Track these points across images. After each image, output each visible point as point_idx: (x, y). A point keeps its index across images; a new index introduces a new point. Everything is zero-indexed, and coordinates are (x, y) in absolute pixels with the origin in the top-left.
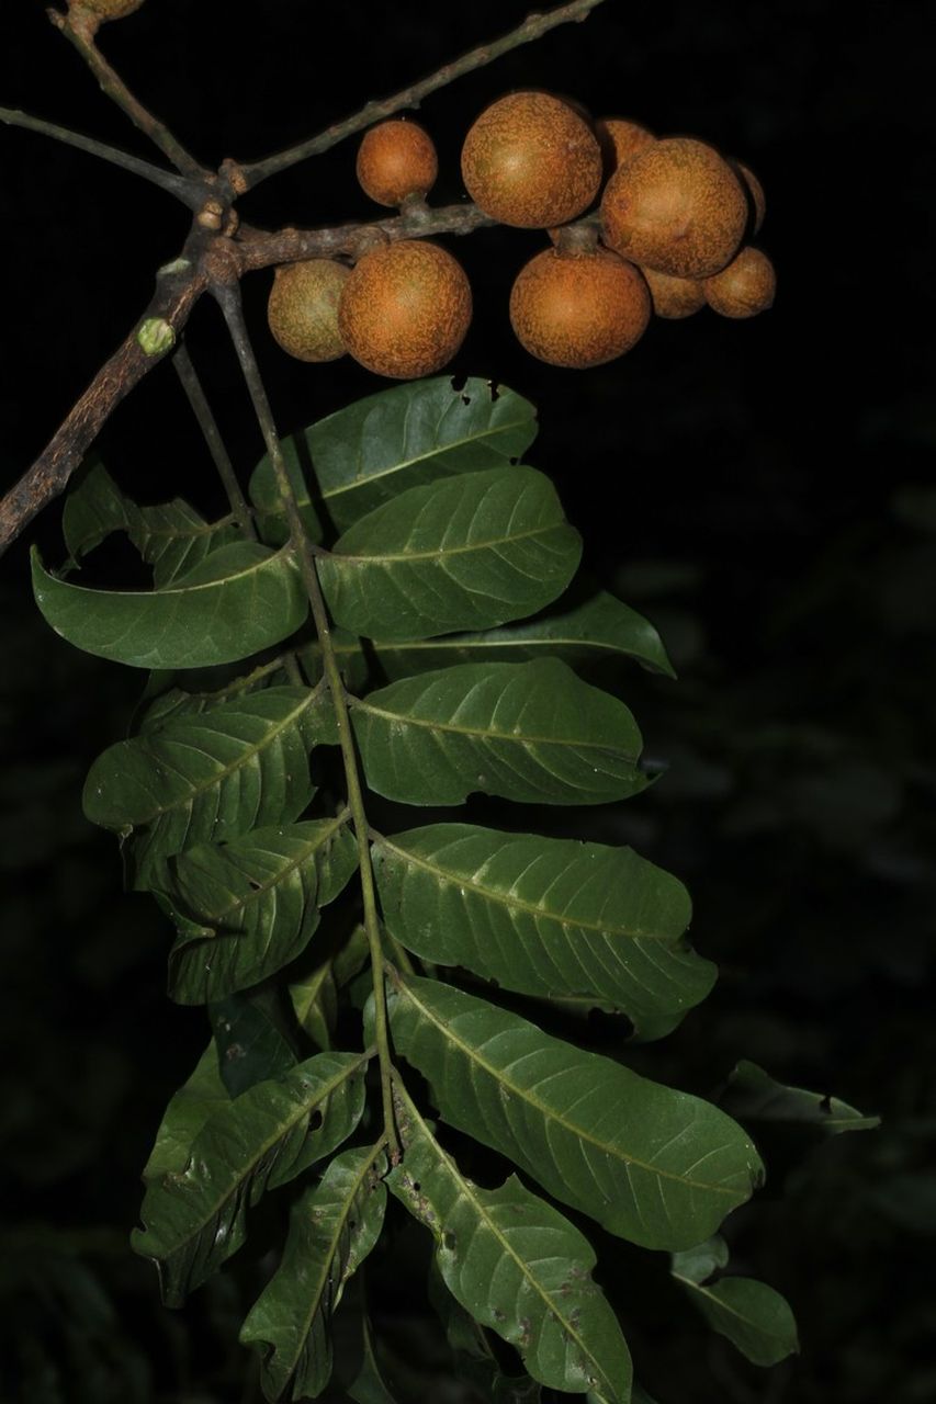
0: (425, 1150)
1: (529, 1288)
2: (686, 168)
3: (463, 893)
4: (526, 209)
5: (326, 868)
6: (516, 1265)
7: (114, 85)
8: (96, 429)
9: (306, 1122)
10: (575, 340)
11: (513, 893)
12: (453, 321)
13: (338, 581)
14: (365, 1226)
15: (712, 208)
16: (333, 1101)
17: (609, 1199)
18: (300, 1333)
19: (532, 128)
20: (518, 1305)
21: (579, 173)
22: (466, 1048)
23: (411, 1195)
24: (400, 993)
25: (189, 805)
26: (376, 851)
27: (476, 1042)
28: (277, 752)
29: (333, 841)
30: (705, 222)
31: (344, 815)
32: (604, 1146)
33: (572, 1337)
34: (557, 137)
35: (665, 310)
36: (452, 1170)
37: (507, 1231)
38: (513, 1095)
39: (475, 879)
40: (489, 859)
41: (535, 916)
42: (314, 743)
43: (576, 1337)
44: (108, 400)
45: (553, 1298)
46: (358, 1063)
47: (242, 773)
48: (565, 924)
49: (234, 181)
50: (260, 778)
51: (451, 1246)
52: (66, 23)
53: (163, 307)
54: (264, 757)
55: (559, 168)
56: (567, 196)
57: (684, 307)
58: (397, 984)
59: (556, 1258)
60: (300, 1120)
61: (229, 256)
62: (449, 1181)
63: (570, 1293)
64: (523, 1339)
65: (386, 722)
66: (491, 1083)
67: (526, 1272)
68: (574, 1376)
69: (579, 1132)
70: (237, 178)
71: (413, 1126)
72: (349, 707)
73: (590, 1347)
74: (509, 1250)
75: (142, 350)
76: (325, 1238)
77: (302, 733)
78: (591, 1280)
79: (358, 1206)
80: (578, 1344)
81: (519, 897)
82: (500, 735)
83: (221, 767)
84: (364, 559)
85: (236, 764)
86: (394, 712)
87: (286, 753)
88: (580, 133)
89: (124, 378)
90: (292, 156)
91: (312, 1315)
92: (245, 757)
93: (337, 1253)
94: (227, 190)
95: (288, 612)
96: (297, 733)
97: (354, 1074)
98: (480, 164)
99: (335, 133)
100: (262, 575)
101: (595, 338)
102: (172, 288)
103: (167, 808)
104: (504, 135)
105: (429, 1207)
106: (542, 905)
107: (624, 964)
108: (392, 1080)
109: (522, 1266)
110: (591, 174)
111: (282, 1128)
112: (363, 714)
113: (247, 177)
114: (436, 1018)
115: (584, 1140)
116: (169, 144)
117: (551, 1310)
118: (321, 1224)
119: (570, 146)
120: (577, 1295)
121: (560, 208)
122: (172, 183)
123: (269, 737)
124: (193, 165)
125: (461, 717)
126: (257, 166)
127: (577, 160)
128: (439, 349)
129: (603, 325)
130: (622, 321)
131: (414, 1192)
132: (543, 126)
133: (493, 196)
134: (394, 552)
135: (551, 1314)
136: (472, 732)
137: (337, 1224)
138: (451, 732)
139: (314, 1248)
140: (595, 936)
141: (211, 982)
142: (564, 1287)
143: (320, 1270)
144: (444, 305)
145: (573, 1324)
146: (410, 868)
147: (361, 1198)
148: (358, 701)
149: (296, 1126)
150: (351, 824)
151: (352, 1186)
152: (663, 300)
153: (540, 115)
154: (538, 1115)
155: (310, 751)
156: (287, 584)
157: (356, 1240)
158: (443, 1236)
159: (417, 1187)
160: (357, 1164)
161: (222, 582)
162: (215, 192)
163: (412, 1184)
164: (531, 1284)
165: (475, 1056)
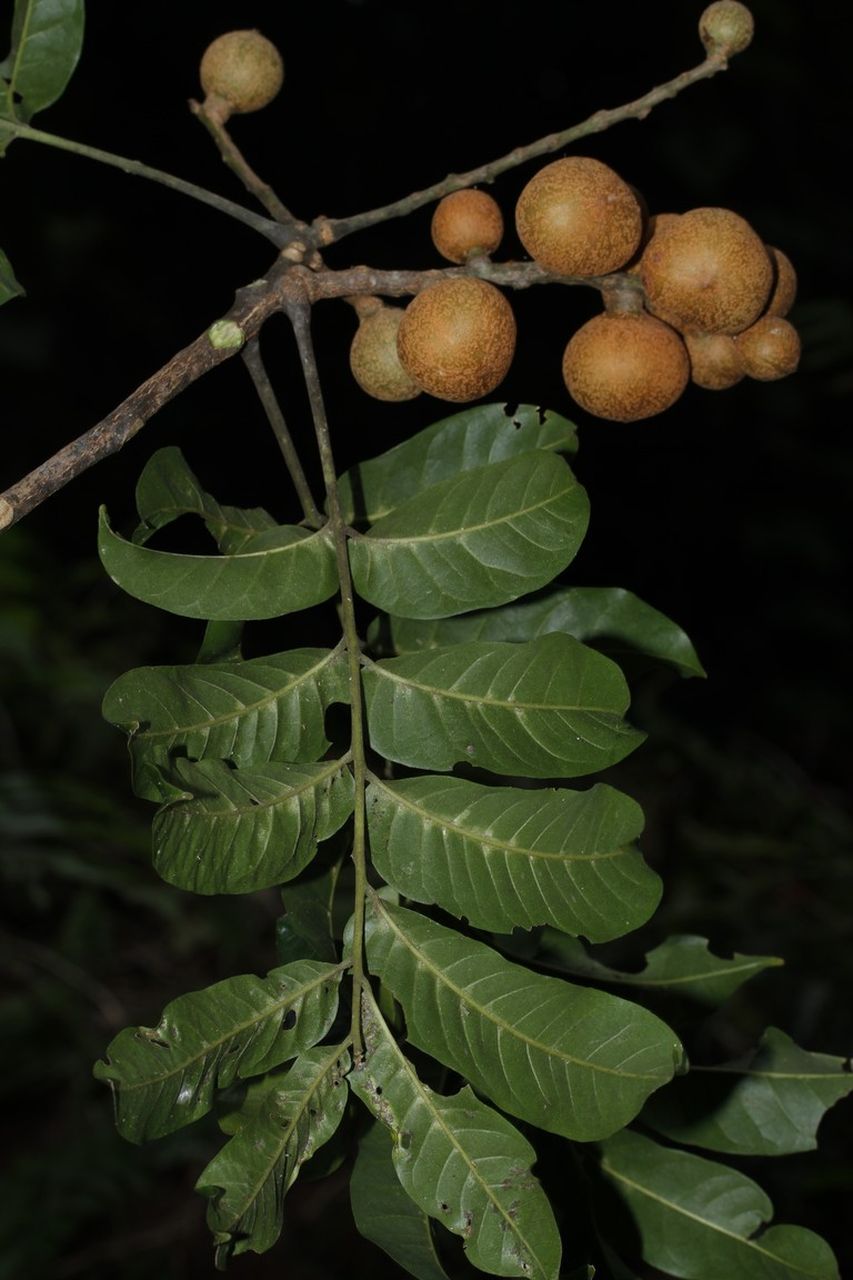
0: (389, 1056)
1: (474, 1182)
2: (715, 227)
3: (444, 832)
4: (567, 252)
5: (326, 805)
6: (464, 1162)
7: (233, 155)
8: (159, 402)
9: (279, 1017)
10: (615, 387)
11: (489, 833)
12: (493, 342)
13: (370, 560)
14: (325, 1117)
15: (734, 264)
16: (308, 1003)
17: (548, 1102)
18: (252, 1191)
19: (576, 180)
20: (462, 1198)
21: (617, 224)
22: (434, 969)
23: (373, 1098)
24: (379, 916)
25: (206, 732)
26: (372, 791)
27: (443, 964)
28: (295, 703)
29: (333, 780)
30: (728, 275)
31: (346, 758)
32: (547, 1049)
33: (510, 1226)
34: (597, 189)
35: (704, 378)
36: (412, 1075)
37: (458, 1131)
38: (473, 1012)
39: (457, 821)
40: (471, 806)
41: (506, 853)
42: (331, 700)
43: (513, 1225)
44: (173, 379)
45: (495, 1191)
46: (334, 971)
47: (260, 714)
48: (531, 858)
49: (322, 230)
50: (276, 722)
51: (405, 1145)
52: (202, 110)
53: (237, 314)
54: (282, 705)
55: (598, 216)
56: (605, 243)
57: (721, 375)
58: (377, 908)
59: (500, 1157)
60: (275, 1013)
61: (302, 279)
62: (408, 1087)
63: (510, 1187)
64: (466, 1230)
65: (393, 684)
66: (453, 999)
67: (471, 1167)
68: (508, 1259)
69: (527, 1039)
70: (326, 230)
71: (379, 1034)
72: (362, 666)
73: (525, 1234)
74: (457, 1149)
75: (211, 343)
76: (286, 1118)
77: (320, 689)
78: (531, 1175)
79: (320, 1096)
80: (514, 1232)
81: (494, 836)
82: (496, 702)
83: (241, 706)
84: (392, 541)
85: (255, 705)
86: (402, 676)
87: (303, 705)
88: (621, 191)
89: (191, 364)
90: (378, 215)
91: (265, 1177)
92: (264, 700)
93: (296, 1132)
94: (315, 236)
95: (321, 584)
96: (315, 688)
97: (329, 981)
98: (529, 210)
99: (417, 199)
100: (301, 551)
101: (632, 386)
102: (247, 300)
103: (185, 730)
104: (551, 185)
105: (388, 1111)
106: (513, 842)
107: (580, 890)
108: (362, 990)
109: (469, 1163)
110: (629, 227)
111: (256, 1016)
112: (373, 674)
113: (334, 228)
114: (409, 941)
115: (531, 1047)
116: (272, 202)
117: (492, 1202)
118: (284, 1106)
119: (610, 199)
120: (516, 1189)
121: (599, 255)
122: (264, 226)
123: (288, 687)
124: (288, 216)
125: (460, 686)
126: (345, 221)
127: (614, 212)
128: (480, 369)
129: (640, 375)
130: (659, 374)
131: (376, 1096)
132: (586, 179)
133: (538, 239)
134: (420, 534)
135: (492, 1206)
136: (469, 700)
137: (298, 1108)
138: (450, 698)
139: (275, 1124)
140: (558, 865)
141: (202, 874)
142: (505, 1182)
143: (277, 1143)
144: (486, 325)
145: (512, 1214)
146: (399, 809)
147: (323, 1090)
148: (370, 661)
149: (270, 1019)
150: (351, 765)
151: (316, 1078)
152: (702, 367)
153: (584, 171)
154: (493, 1025)
155: (326, 707)
156: (323, 560)
157: (316, 1128)
158: (400, 1136)
159: (379, 1091)
160: (322, 1059)
161: (265, 553)
162: (303, 237)
163: (375, 1088)
164: (476, 1179)
165: (442, 976)
